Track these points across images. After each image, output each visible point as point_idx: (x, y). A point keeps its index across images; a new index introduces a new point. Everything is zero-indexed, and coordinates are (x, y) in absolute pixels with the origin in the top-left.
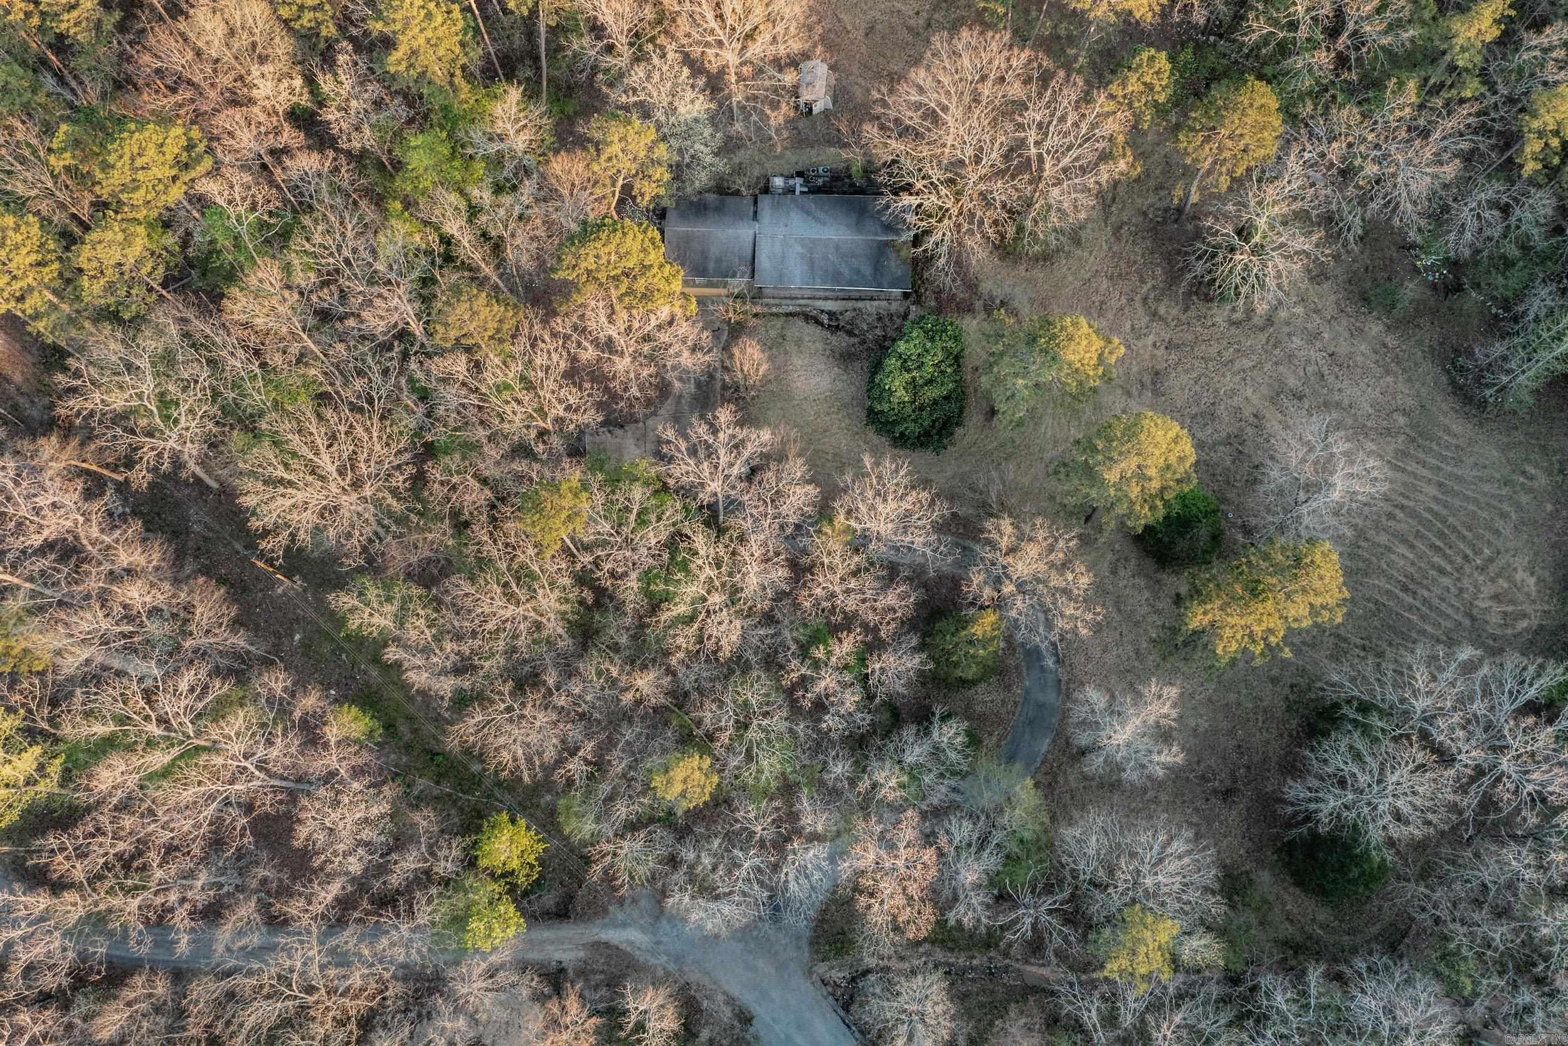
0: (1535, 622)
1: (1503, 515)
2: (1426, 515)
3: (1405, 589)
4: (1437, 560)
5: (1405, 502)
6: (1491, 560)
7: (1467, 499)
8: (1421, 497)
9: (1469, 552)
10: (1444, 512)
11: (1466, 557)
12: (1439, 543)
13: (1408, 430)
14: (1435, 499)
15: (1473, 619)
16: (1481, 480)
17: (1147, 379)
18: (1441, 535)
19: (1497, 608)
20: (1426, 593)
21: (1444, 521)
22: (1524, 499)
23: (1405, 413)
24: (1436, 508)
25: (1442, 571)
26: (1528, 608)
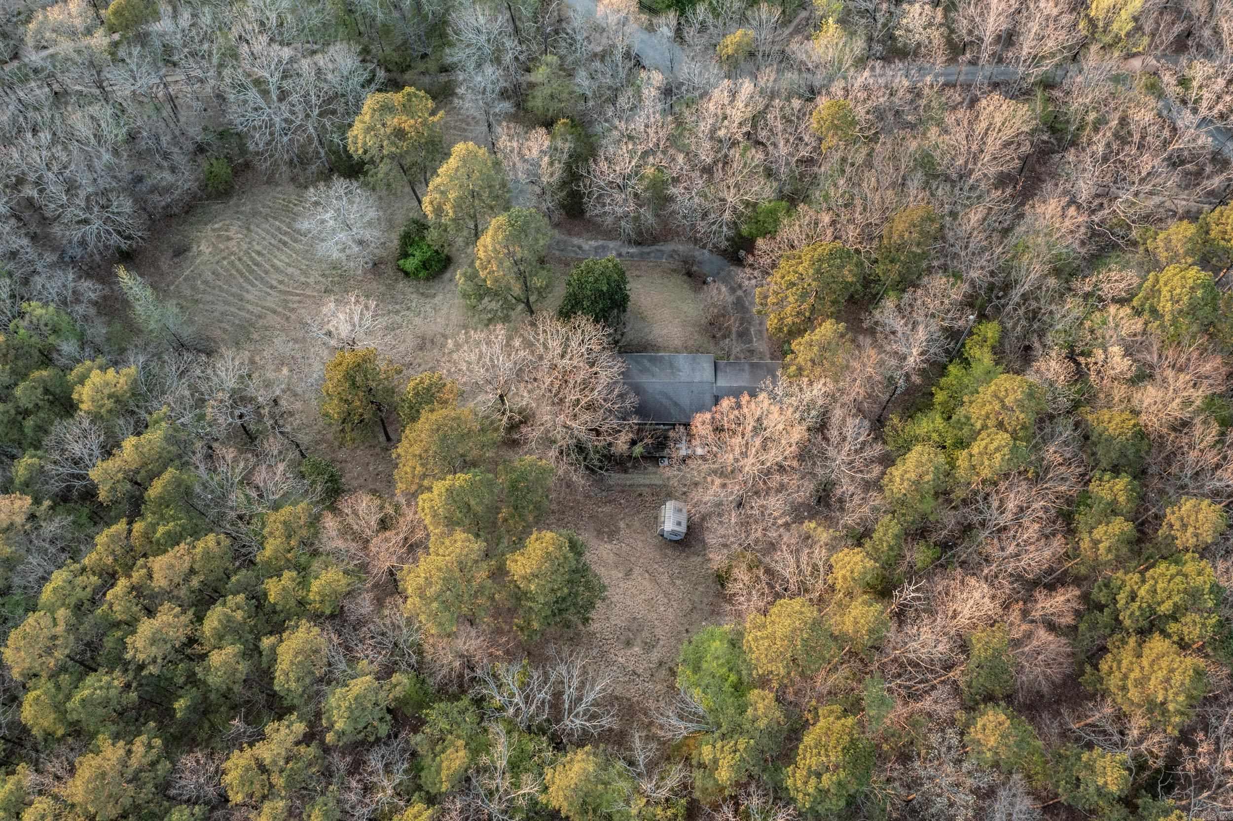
0: (209, 227)
1: (205, 282)
2: (257, 283)
3: (285, 244)
4: (259, 259)
5: (268, 290)
6: (224, 258)
7: (227, 292)
8: (257, 293)
9: (237, 262)
10: (244, 284)
11: (240, 259)
12: (255, 268)
13: (252, 330)
14: (248, 292)
15: (248, 229)
16: (213, 303)
17: (428, 345)
18: (252, 272)
19: (231, 234)
20: (273, 241)
21: (247, 280)
22: (188, 292)
23: (251, 340)
24: (250, 287)
25: (259, 253)
26: (210, 233)
